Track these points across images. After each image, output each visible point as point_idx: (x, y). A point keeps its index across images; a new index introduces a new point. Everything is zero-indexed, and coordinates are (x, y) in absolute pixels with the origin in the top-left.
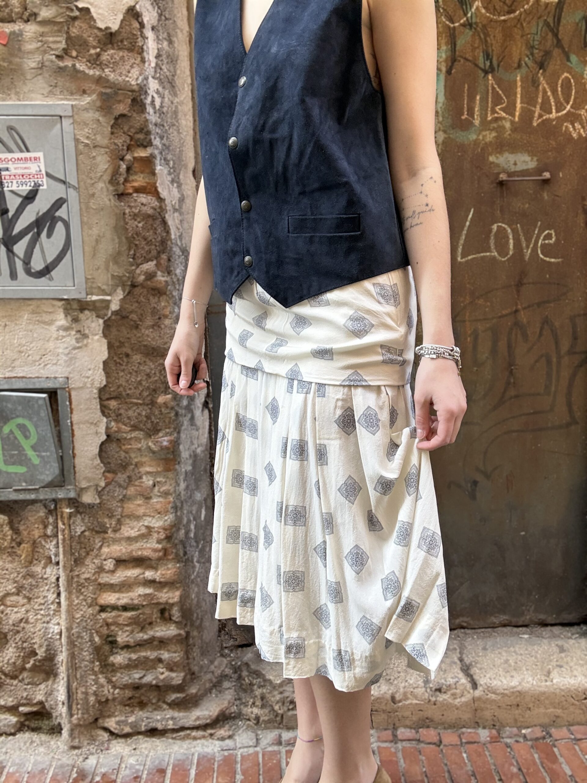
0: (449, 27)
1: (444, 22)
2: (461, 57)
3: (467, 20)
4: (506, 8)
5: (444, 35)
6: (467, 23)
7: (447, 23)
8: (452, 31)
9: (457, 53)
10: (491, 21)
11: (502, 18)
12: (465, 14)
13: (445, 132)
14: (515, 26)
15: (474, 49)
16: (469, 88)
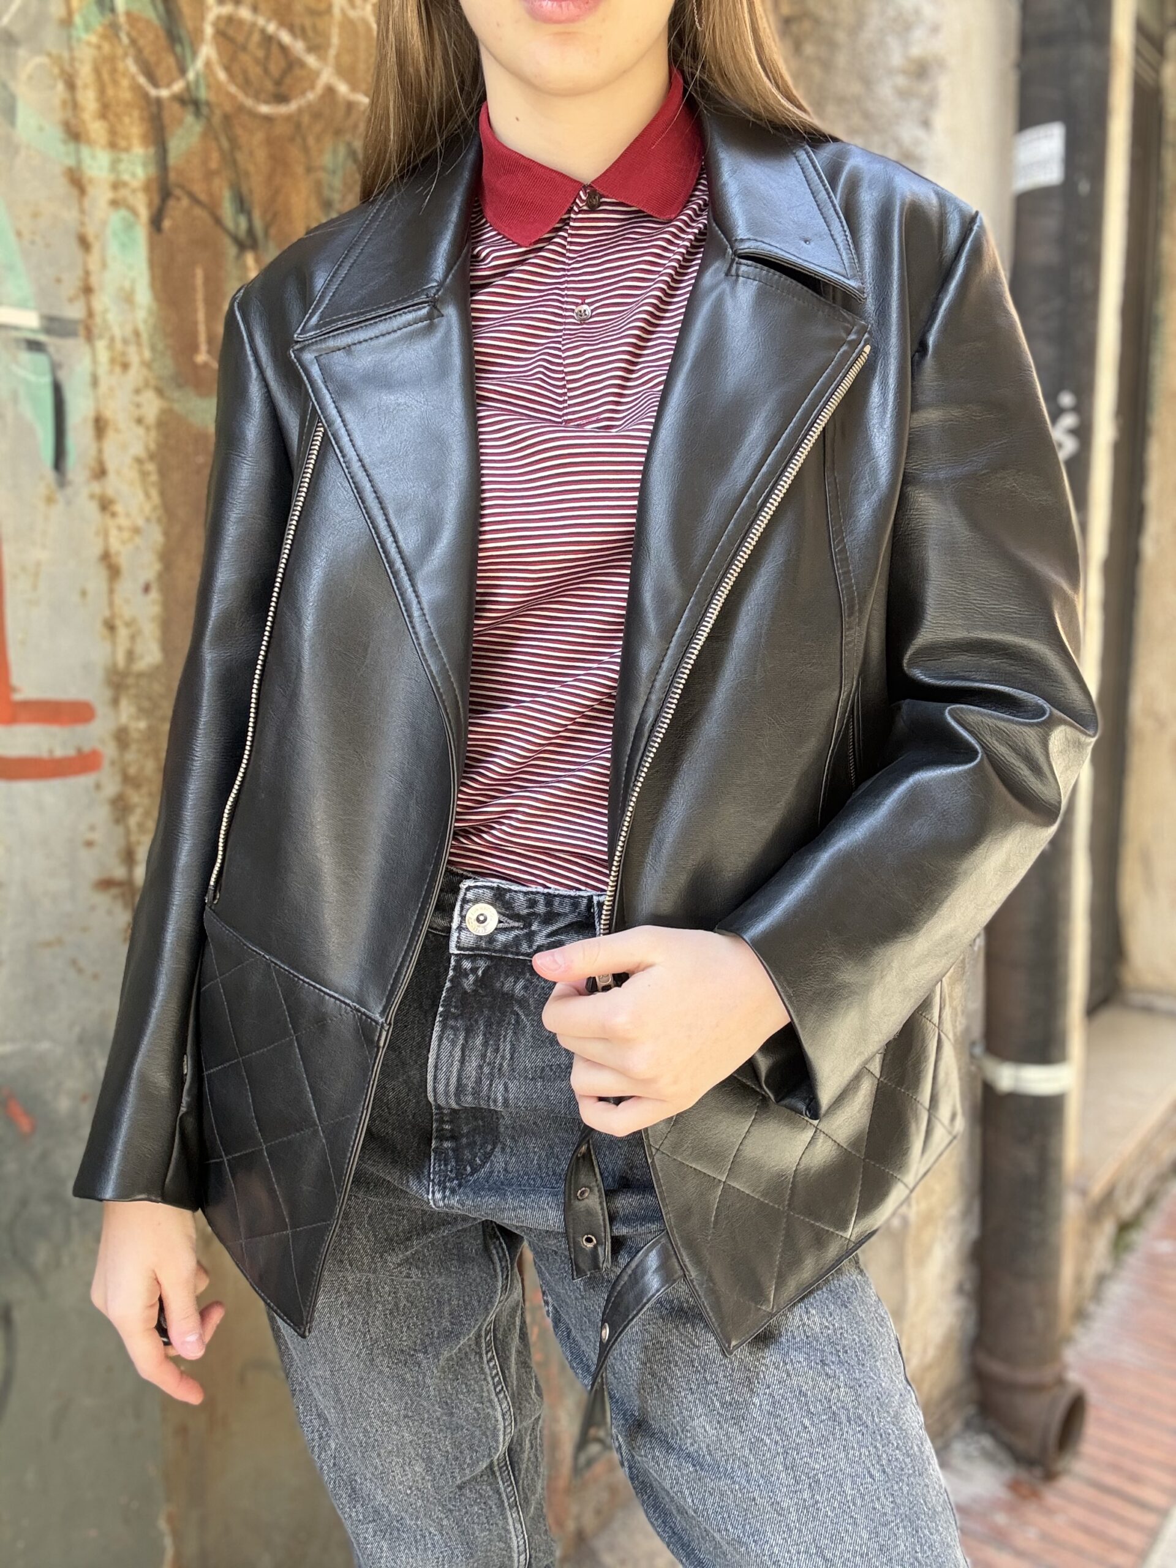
0: (146, 96)
1: (133, 78)
2: (182, 187)
3: (188, 88)
4: (269, 86)
5: (136, 113)
6: (186, 96)
7: (142, 80)
8: (154, 109)
9: (172, 176)
10: (241, 109)
11: (264, 109)
12: (183, 71)
13: (160, 392)
14: (292, 139)
15: (209, 175)
16: (207, 280)
